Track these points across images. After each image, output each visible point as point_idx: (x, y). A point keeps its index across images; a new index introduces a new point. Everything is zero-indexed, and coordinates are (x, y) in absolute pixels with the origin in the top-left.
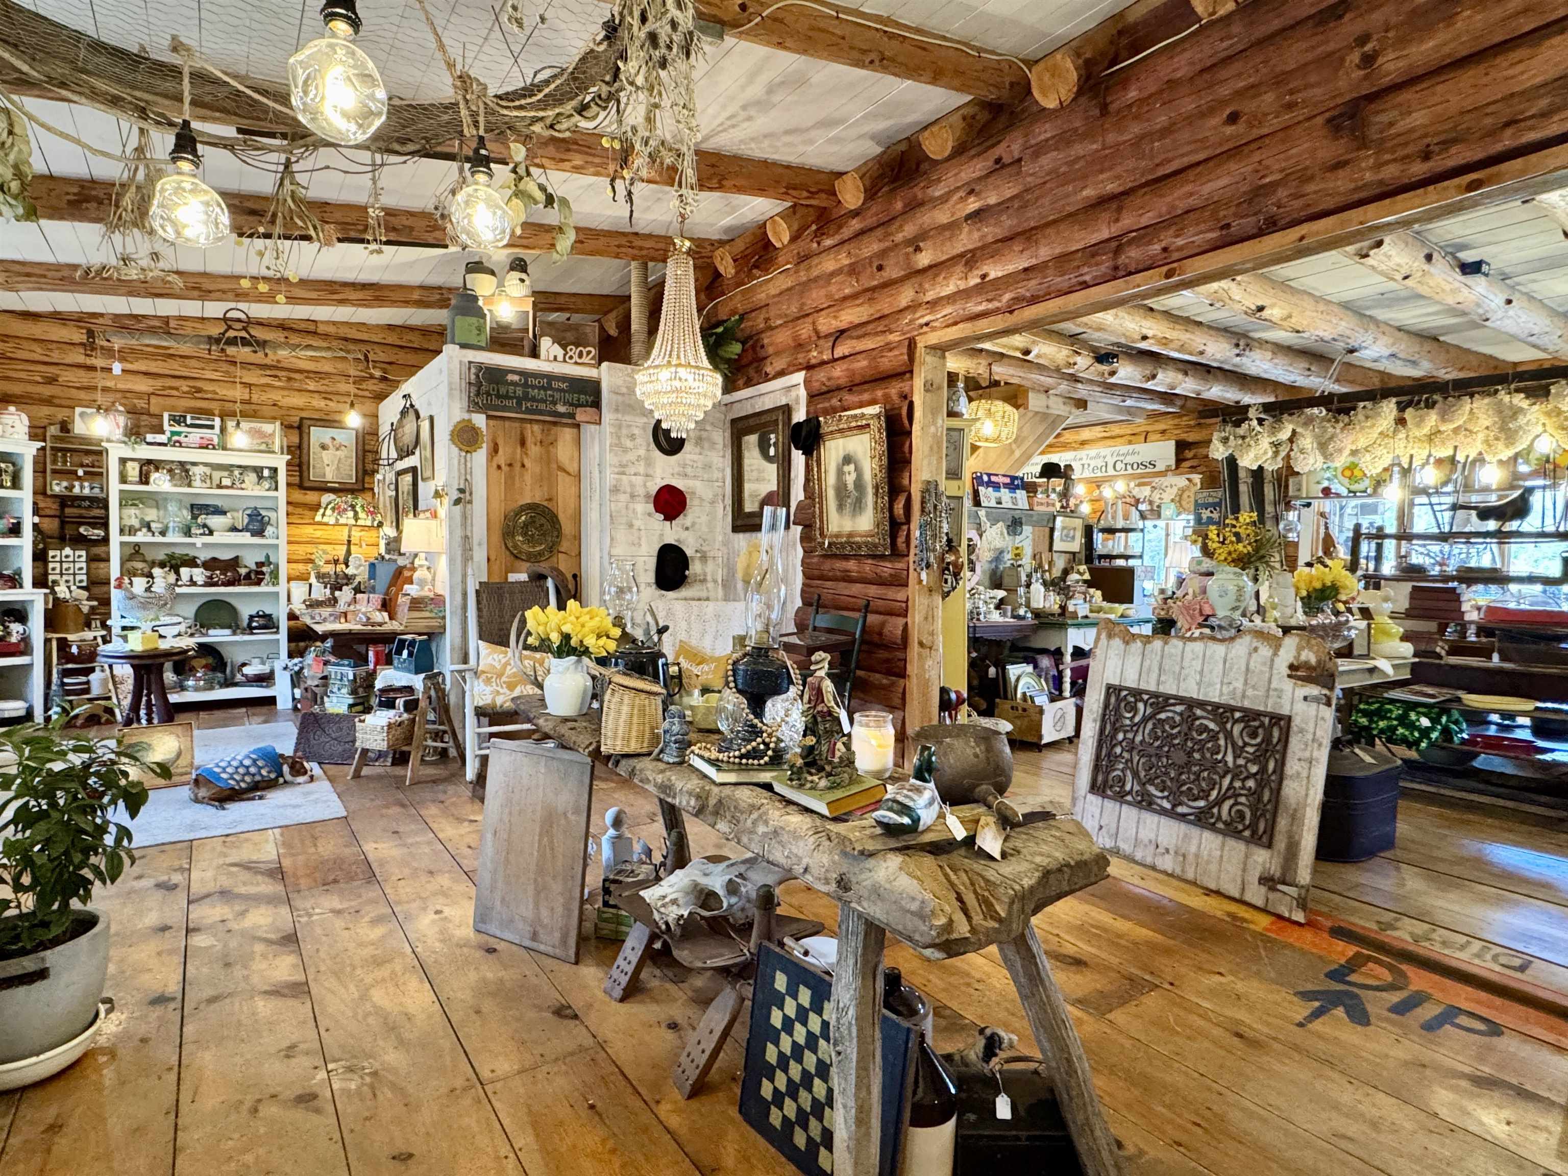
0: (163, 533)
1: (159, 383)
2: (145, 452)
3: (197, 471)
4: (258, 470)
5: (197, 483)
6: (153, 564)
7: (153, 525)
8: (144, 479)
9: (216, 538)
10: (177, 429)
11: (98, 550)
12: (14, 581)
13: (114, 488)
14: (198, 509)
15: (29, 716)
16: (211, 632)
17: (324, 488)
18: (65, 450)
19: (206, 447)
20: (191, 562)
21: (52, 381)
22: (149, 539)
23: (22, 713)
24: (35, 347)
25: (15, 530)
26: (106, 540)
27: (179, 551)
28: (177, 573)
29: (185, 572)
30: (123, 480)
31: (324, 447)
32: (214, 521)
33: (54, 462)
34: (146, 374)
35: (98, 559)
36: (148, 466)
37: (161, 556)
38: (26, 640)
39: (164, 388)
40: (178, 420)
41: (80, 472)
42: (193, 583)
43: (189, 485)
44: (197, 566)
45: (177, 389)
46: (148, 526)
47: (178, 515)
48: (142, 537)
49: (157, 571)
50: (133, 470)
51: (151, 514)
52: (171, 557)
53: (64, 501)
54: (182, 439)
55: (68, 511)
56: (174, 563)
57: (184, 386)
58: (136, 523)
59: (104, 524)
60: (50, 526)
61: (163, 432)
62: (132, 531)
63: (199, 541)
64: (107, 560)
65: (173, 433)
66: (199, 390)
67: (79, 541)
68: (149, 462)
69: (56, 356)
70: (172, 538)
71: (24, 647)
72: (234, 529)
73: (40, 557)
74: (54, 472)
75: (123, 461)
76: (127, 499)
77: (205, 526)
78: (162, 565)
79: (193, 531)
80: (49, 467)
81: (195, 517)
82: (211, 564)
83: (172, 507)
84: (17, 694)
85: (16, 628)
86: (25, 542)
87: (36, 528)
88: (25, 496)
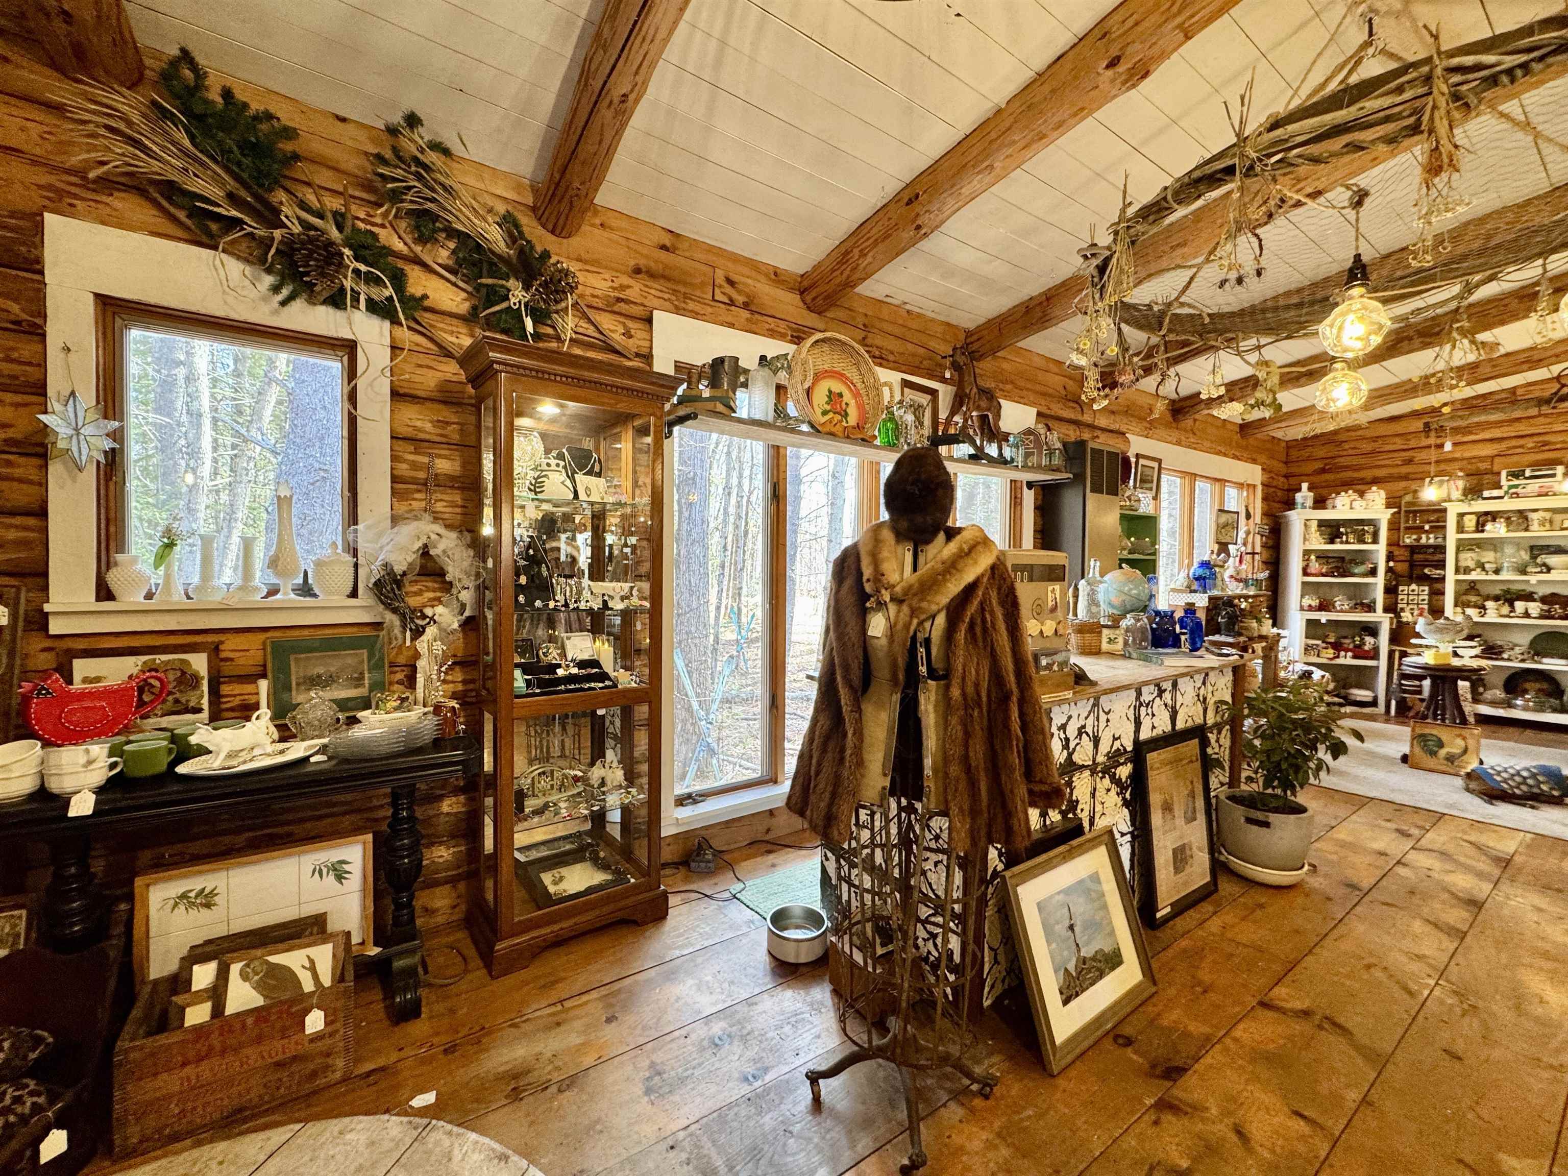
0: (1497, 572)
1: (1504, 445)
2: (1481, 506)
3: (1536, 517)
5: (1535, 526)
6: (1488, 598)
7: (1487, 566)
8: (1480, 527)
9: (1554, 576)
10: (1516, 482)
11: (1438, 586)
12: (1370, 608)
13: (1452, 538)
14: (1537, 550)
15: (1374, 703)
16: (1545, 660)
18: (1415, 512)
19: (1546, 495)
20: (1528, 597)
21: (1410, 461)
22: (1483, 577)
23: (1370, 699)
24: (1397, 440)
25: (1373, 572)
26: (1443, 579)
27: (1515, 587)
28: (1512, 605)
29: (1520, 606)
30: (1460, 529)
32: (1555, 560)
33: (1407, 521)
34: (1491, 440)
35: (1437, 593)
36: (1484, 518)
37: (1497, 591)
38: (1376, 649)
39: (1509, 448)
40: (1517, 475)
41: (1427, 527)
42: (1527, 615)
43: (1526, 530)
44: (1534, 600)
45: (1521, 447)
46: (1483, 566)
47: (1511, 556)
48: (1476, 576)
49: (1490, 604)
50: (1470, 522)
51: (1488, 556)
52: (1508, 591)
53: (1413, 549)
54: (1519, 490)
55: (1416, 557)
56: (1509, 598)
57: (1530, 443)
58: (1471, 564)
59: (1442, 565)
60: (1402, 568)
61: (1500, 487)
62: (1467, 570)
63: (1533, 579)
64: (1443, 594)
65: (1511, 487)
66: (1546, 444)
67: (1423, 579)
68: (1487, 513)
69: (1413, 443)
70: (1505, 576)
71: (1374, 654)
73: (1391, 590)
74: (1407, 528)
75: (1461, 516)
76: (1461, 546)
77: (1544, 565)
78: (1496, 599)
79: (1529, 569)
80: (1403, 525)
81: (1534, 557)
82: (1549, 599)
83: (1509, 550)
84: (1370, 686)
85: (1369, 640)
86: (1380, 581)
87: (1389, 570)
88: (1380, 550)
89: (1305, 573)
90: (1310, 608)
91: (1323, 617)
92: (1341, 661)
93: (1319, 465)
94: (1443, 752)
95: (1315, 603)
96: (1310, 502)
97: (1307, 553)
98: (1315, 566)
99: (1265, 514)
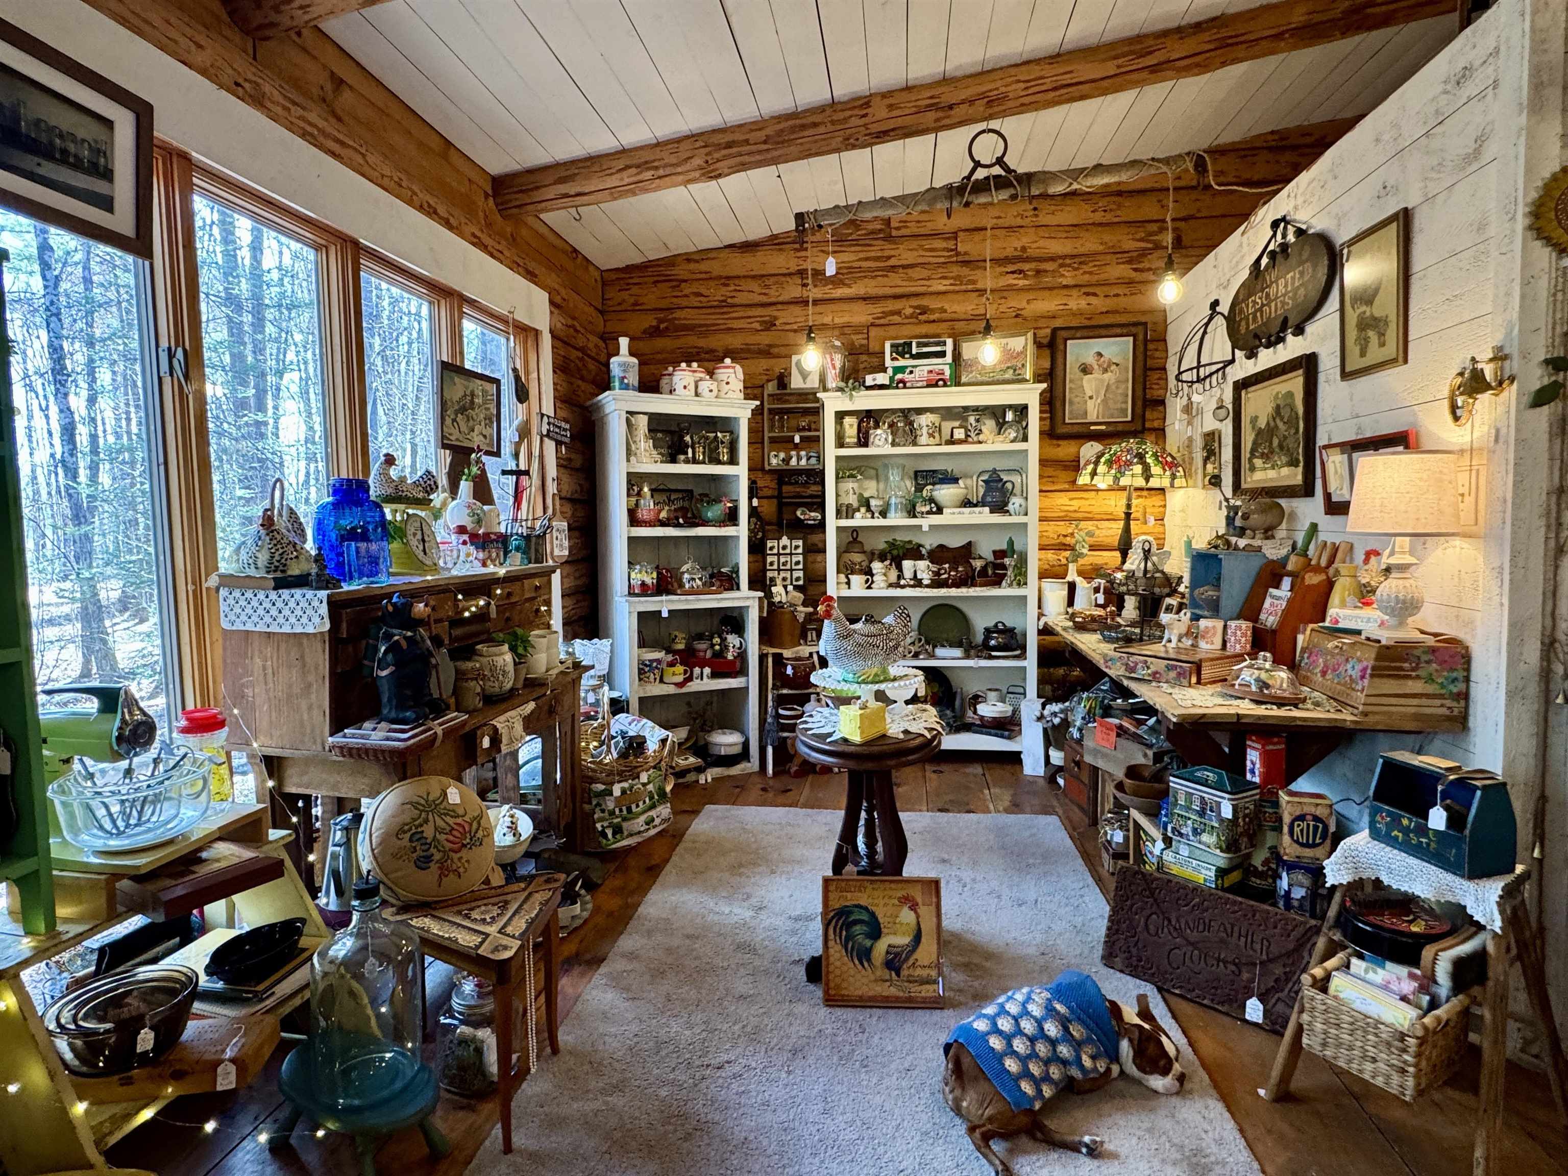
0: (884, 514)
1: (877, 309)
2: (864, 401)
3: (924, 421)
4: (997, 413)
5: (924, 439)
6: (872, 556)
7: (873, 503)
8: (863, 441)
9: (946, 517)
10: (901, 363)
11: (815, 538)
12: (730, 582)
13: (831, 452)
14: (923, 477)
15: (744, 755)
16: (940, 652)
17: (1085, 435)
18: (782, 412)
19: (936, 385)
20: (915, 553)
21: (769, 325)
22: (869, 522)
23: (737, 750)
24: (754, 286)
25: (732, 517)
26: (821, 526)
27: (901, 537)
28: (900, 568)
29: (907, 564)
30: (840, 444)
31: (1085, 370)
32: (944, 493)
33: (772, 429)
34: (865, 299)
35: (815, 550)
36: (867, 422)
37: (880, 544)
38: (742, 655)
39: (886, 314)
40: (902, 350)
41: (797, 439)
42: (918, 583)
43: (915, 443)
44: (921, 557)
45: (898, 313)
46: (866, 503)
47: (901, 487)
48: (860, 520)
49: (877, 566)
50: (851, 425)
51: (870, 488)
52: (892, 545)
53: (783, 476)
54: (906, 376)
55: (785, 488)
56: (896, 554)
57: (907, 307)
58: (852, 500)
59: (821, 504)
60: (768, 509)
61: (884, 370)
62: (850, 511)
63: (925, 523)
64: (824, 551)
65: (897, 370)
66: (924, 310)
67: (797, 528)
68: (869, 414)
69: (774, 294)
70: (894, 519)
71: (738, 668)
72: (967, 503)
73: (757, 548)
74: (773, 440)
75: (840, 416)
76: (845, 469)
77: (932, 500)
78: (882, 558)
79: (920, 508)
80: (767, 435)
81: (919, 489)
82: (939, 555)
83: (894, 476)
84: (735, 723)
85: (733, 640)
86: (741, 531)
87: (753, 512)
88: (741, 471)
89: (634, 520)
90: (645, 590)
91: (665, 605)
92: (696, 686)
93: (649, 321)
94: (881, 948)
95: (650, 579)
96: (633, 378)
97: (634, 481)
98: (648, 505)
99: (561, 399)
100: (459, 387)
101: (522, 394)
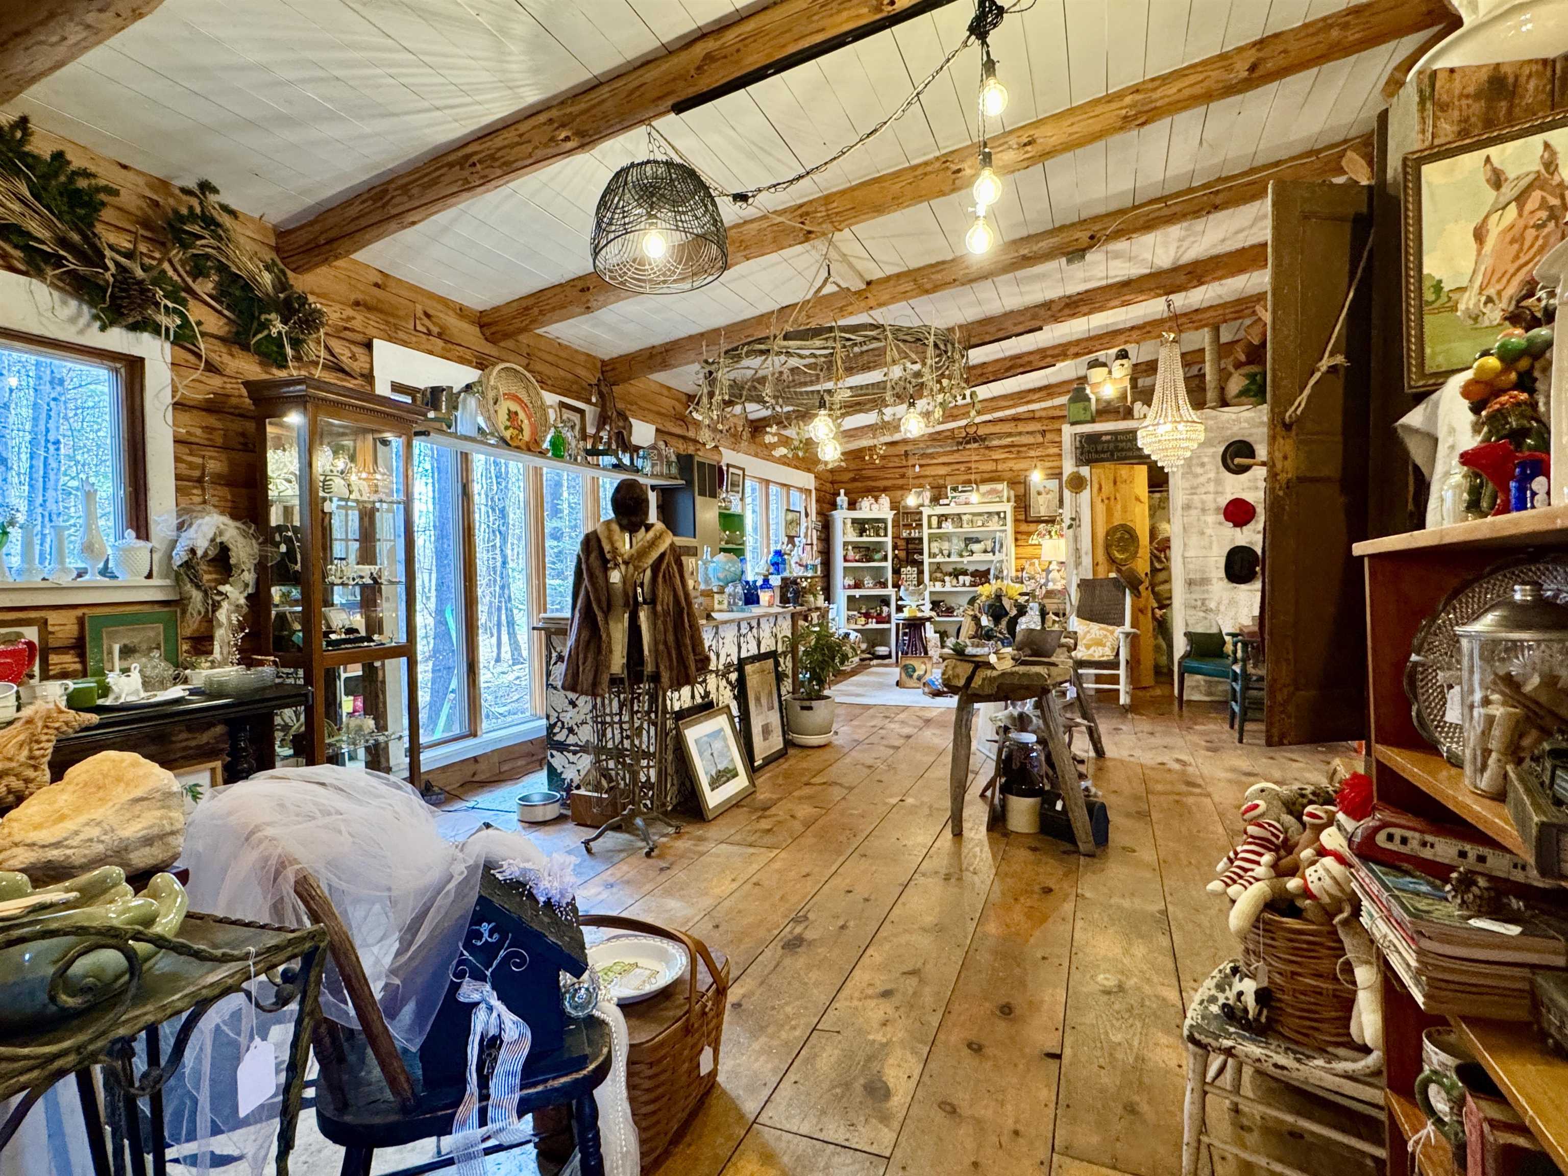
0: (949, 556)
1: (950, 468)
2: (939, 510)
3: (964, 518)
4: (998, 514)
5: (966, 525)
6: (946, 574)
7: (944, 552)
8: (940, 527)
9: (975, 557)
10: (955, 494)
11: (921, 567)
12: (884, 585)
13: (926, 532)
14: (969, 540)
15: (889, 656)
17: (1039, 521)
18: (905, 514)
19: (969, 503)
20: (965, 573)
21: (903, 476)
22: (943, 560)
25: (885, 558)
26: (923, 562)
27: (959, 566)
28: (957, 579)
29: (961, 578)
30: (930, 527)
31: (1039, 493)
32: (975, 547)
33: (902, 520)
34: (945, 464)
35: (920, 572)
36: (942, 518)
37: (950, 569)
38: (889, 616)
39: (952, 471)
40: (955, 489)
41: (913, 525)
42: (964, 585)
43: (962, 527)
44: (967, 575)
45: (958, 470)
46: (941, 551)
47: (955, 545)
48: (939, 559)
49: (947, 579)
50: (934, 521)
51: (946, 546)
52: (955, 569)
53: (908, 540)
54: (957, 500)
55: (908, 546)
56: (956, 573)
57: (962, 467)
58: (936, 551)
59: (921, 554)
60: (902, 555)
61: (948, 497)
62: (935, 556)
63: (965, 560)
64: (924, 572)
65: (953, 498)
66: (968, 469)
67: (913, 563)
68: (942, 515)
70: (955, 558)
71: (888, 619)
72: (985, 551)
73: (896, 572)
74: (902, 525)
75: (930, 517)
76: (932, 537)
77: (971, 550)
78: (950, 575)
79: (965, 554)
80: (900, 523)
81: (966, 546)
82: (975, 574)
83: (955, 540)
84: (887, 644)
85: (885, 609)
86: (889, 564)
87: (895, 557)
88: (889, 540)
89: (846, 560)
90: (850, 587)
91: (857, 593)
92: (869, 626)
93: (851, 475)
94: (916, 675)
95: (852, 583)
96: (845, 505)
97: (846, 544)
98: (851, 554)
99: (818, 513)
100: (790, 516)
101: (807, 515)
